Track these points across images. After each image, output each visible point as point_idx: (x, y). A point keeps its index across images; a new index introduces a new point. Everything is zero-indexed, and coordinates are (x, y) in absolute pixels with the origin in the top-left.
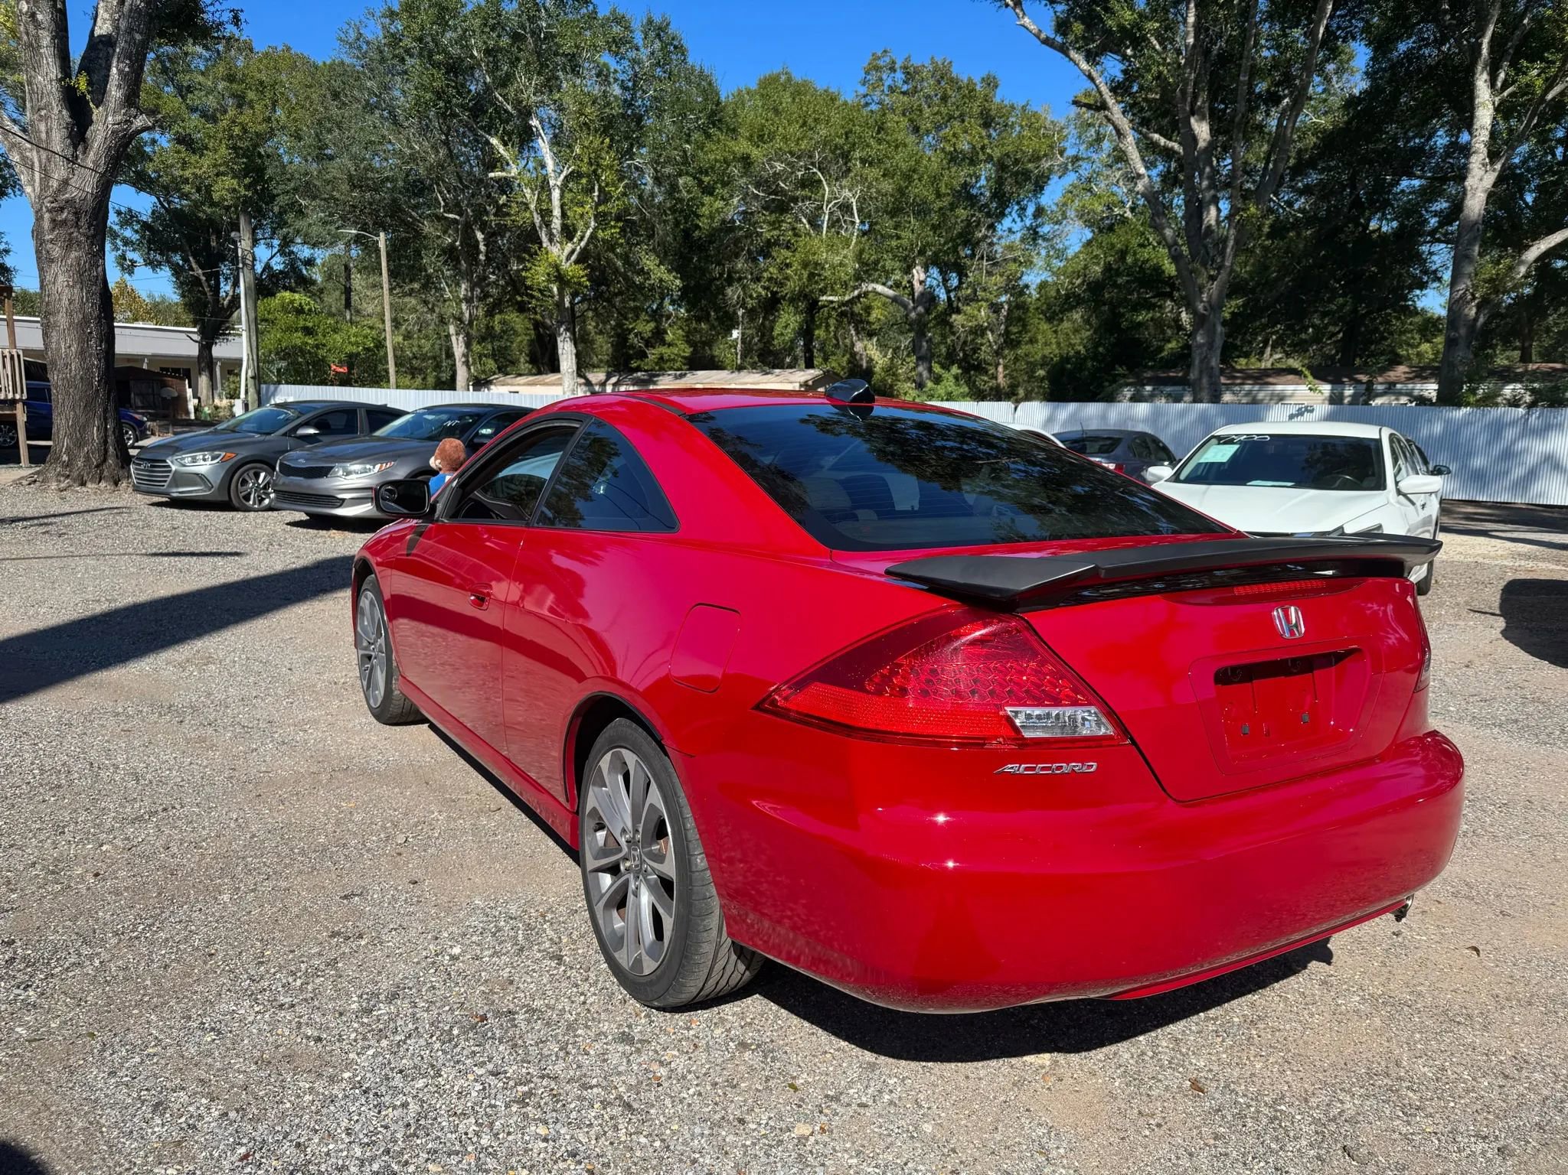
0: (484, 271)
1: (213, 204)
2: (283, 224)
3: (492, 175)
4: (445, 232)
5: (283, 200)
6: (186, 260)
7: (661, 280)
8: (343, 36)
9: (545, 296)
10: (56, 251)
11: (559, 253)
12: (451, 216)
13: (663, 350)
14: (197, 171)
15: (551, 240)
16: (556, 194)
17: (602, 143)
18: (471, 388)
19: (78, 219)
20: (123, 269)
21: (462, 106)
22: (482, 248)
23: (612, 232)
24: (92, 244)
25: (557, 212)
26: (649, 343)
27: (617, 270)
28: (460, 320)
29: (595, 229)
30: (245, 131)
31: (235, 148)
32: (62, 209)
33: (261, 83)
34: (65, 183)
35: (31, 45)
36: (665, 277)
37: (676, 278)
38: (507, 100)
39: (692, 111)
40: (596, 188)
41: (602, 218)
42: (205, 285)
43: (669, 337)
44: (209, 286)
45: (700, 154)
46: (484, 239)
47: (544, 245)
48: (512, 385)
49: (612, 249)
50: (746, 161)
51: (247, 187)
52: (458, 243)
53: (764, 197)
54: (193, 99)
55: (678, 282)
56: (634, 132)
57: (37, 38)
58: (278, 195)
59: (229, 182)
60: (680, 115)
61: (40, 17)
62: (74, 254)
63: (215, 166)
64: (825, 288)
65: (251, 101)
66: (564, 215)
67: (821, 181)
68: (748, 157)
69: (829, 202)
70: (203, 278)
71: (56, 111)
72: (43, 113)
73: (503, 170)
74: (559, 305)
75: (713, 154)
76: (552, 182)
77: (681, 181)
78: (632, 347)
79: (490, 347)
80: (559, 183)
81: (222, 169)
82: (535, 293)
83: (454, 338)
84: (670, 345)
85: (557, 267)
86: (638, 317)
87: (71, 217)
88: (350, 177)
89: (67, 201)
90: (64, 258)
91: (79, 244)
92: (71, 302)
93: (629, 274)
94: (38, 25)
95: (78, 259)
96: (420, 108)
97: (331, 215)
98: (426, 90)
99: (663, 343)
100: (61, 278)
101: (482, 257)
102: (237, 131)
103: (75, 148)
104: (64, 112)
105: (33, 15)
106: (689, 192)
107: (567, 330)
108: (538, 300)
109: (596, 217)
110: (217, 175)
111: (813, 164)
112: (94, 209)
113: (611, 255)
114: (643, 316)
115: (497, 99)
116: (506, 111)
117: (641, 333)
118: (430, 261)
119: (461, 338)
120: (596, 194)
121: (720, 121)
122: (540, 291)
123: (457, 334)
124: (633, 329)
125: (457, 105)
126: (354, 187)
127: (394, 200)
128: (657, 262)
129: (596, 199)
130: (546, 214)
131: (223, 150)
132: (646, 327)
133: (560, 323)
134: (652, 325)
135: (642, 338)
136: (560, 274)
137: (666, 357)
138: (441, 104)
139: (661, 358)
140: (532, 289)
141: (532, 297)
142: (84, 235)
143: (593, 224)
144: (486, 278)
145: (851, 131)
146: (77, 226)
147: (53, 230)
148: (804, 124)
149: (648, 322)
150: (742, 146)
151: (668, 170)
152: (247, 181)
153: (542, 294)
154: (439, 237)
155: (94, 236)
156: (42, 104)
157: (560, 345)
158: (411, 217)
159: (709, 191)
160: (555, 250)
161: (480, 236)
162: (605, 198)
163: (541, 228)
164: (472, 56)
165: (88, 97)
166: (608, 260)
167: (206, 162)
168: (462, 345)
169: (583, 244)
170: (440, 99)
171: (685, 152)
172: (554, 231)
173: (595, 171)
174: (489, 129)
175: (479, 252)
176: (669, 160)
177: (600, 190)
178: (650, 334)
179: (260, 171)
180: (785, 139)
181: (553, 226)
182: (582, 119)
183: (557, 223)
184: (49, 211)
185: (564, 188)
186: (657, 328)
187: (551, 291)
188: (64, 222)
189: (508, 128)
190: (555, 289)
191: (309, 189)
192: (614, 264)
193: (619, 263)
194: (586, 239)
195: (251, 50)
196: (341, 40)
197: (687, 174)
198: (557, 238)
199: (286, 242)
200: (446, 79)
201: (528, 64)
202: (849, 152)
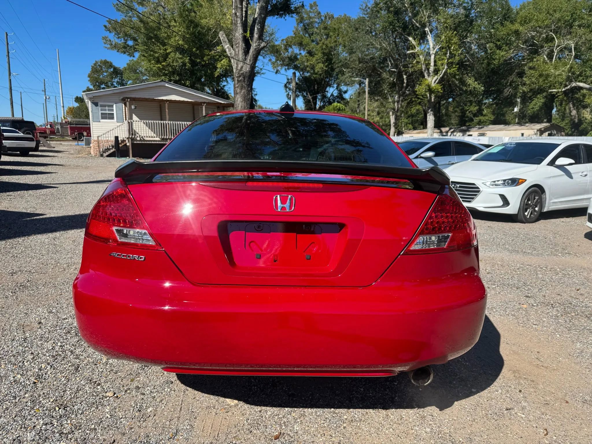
0: (405, 90)
1: (316, 74)
2: (337, 78)
3: (408, 52)
4: (391, 76)
5: (337, 70)
6: (307, 94)
7: (474, 88)
8: (361, 7)
9: (424, 98)
10: (238, 90)
11: (432, 81)
12: (393, 70)
13: (481, 118)
14: (311, 63)
15: (429, 76)
16: (433, 57)
17: (452, 33)
18: (396, 135)
19: (245, 79)
20: (288, 98)
21: (399, 27)
22: (405, 81)
23: (454, 70)
24: (248, 87)
25: (432, 64)
26: (475, 115)
27: (456, 85)
28: (394, 109)
29: (447, 69)
30: (327, 46)
31: (323, 53)
32: (240, 76)
33: (335, 29)
34: (242, 67)
35: (235, 24)
36: (477, 86)
37: (482, 86)
38: (417, 22)
39: (495, 15)
40: (448, 52)
41: (450, 65)
42: (312, 102)
43: (485, 112)
44: (313, 103)
45: (498, 33)
46: (406, 78)
47: (426, 78)
48: (411, 133)
49: (454, 77)
50: (517, 33)
51: (326, 67)
52: (395, 80)
53: (526, 48)
54: (313, 37)
55: (482, 88)
56: (469, 27)
57: (237, 21)
58: (336, 68)
59: (321, 65)
60: (490, 17)
61: (238, 14)
62: (243, 91)
63: (317, 60)
64: (550, 86)
65: (331, 35)
66: (435, 65)
67: (554, 38)
68: (518, 31)
69: (557, 47)
70: (311, 100)
71: (241, 44)
72: (237, 45)
73: (412, 49)
74: (429, 101)
75: (502, 32)
76: (431, 52)
77: (488, 45)
78: (467, 117)
79: (411, 120)
80: (434, 52)
81: (319, 61)
82: (420, 97)
83: (391, 117)
84: (484, 116)
85: (429, 86)
86: (471, 105)
87: (243, 79)
88: (359, 59)
89: (242, 74)
90: (240, 92)
91: (245, 87)
92: (241, 107)
93: (461, 86)
94: (237, 17)
95: (244, 93)
96: (384, 30)
97: (353, 74)
98: (386, 22)
99: (482, 115)
100: (239, 99)
101: (405, 85)
102: (324, 47)
103: (246, 56)
104: (243, 44)
105: (236, 14)
106: (491, 50)
107: (431, 111)
108: (422, 99)
109: (447, 64)
110: (318, 63)
111: (551, 31)
112: (249, 75)
113: (454, 79)
114: (474, 104)
115: (413, 22)
116: (417, 26)
117: (472, 111)
118: (385, 87)
119: (394, 116)
120: (448, 55)
121: (508, 17)
122: (423, 96)
123: (393, 115)
124: (468, 110)
125: (397, 27)
126: (360, 62)
127: (374, 66)
128: (474, 80)
129: (448, 57)
130: (428, 65)
131: (320, 54)
132: (474, 109)
133: (429, 108)
134: (477, 108)
135: (472, 113)
136: (430, 88)
137: (482, 121)
138: (391, 27)
139: (480, 121)
140: (419, 95)
141: (419, 98)
142: (246, 84)
143: (446, 67)
144: (405, 93)
145: (574, 13)
146: (244, 81)
147: (238, 83)
148: (548, 13)
149: (475, 106)
150: (516, 26)
151: (483, 41)
152: (327, 64)
153: (423, 97)
154: (388, 78)
155: (249, 85)
156: (237, 43)
157: (428, 117)
158: (380, 71)
159: (499, 48)
160: (429, 79)
161: (405, 77)
162: (452, 56)
163: (425, 71)
164: (405, 6)
165: (249, 38)
166: (453, 81)
167: (314, 59)
168: (394, 119)
169: (441, 76)
170: (391, 25)
171: (491, 33)
172: (430, 72)
173: (448, 46)
174: (409, 35)
175: (403, 83)
176: (483, 38)
177: (450, 53)
178: (476, 111)
179: (331, 60)
180: (537, 21)
181: (430, 70)
182: (445, 25)
183: (432, 69)
184: (237, 77)
185: (436, 54)
186: (479, 108)
187: (426, 95)
188: (241, 80)
189: (417, 33)
190: (428, 95)
191: (346, 66)
192: (455, 83)
193: (457, 82)
194: (442, 74)
195: (333, 18)
196: (360, 8)
197: (491, 42)
198: (431, 74)
199: (338, 85)
200: (394, 17)
201: (426, 6)
202: (572, 23)
